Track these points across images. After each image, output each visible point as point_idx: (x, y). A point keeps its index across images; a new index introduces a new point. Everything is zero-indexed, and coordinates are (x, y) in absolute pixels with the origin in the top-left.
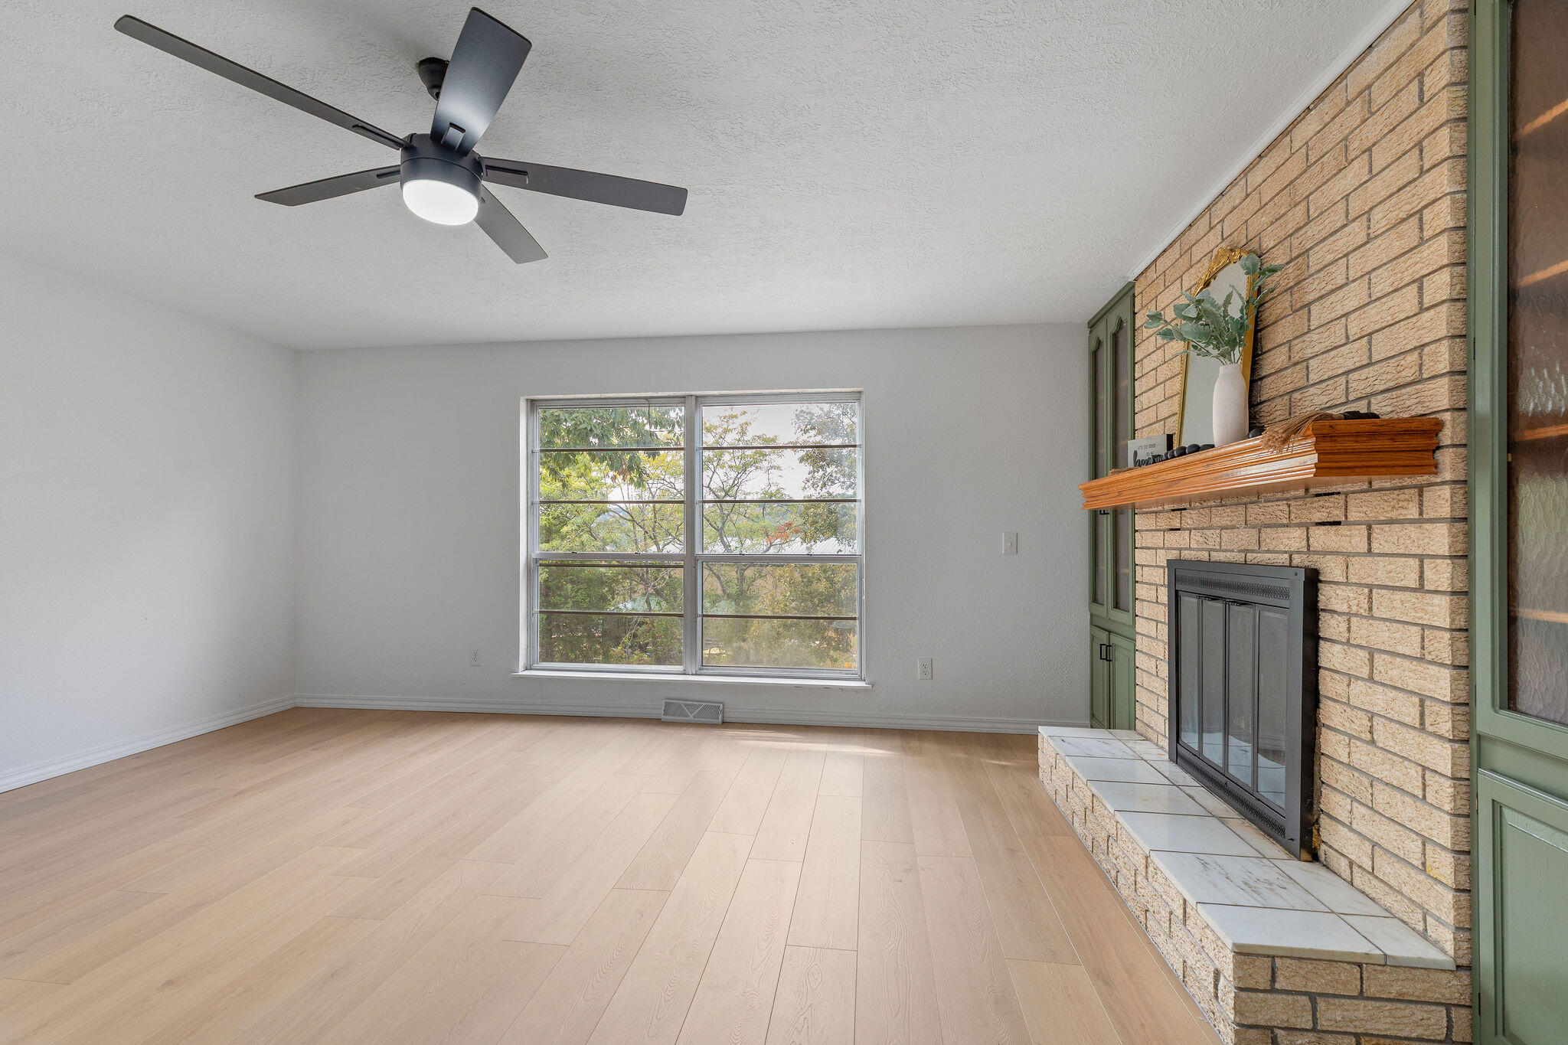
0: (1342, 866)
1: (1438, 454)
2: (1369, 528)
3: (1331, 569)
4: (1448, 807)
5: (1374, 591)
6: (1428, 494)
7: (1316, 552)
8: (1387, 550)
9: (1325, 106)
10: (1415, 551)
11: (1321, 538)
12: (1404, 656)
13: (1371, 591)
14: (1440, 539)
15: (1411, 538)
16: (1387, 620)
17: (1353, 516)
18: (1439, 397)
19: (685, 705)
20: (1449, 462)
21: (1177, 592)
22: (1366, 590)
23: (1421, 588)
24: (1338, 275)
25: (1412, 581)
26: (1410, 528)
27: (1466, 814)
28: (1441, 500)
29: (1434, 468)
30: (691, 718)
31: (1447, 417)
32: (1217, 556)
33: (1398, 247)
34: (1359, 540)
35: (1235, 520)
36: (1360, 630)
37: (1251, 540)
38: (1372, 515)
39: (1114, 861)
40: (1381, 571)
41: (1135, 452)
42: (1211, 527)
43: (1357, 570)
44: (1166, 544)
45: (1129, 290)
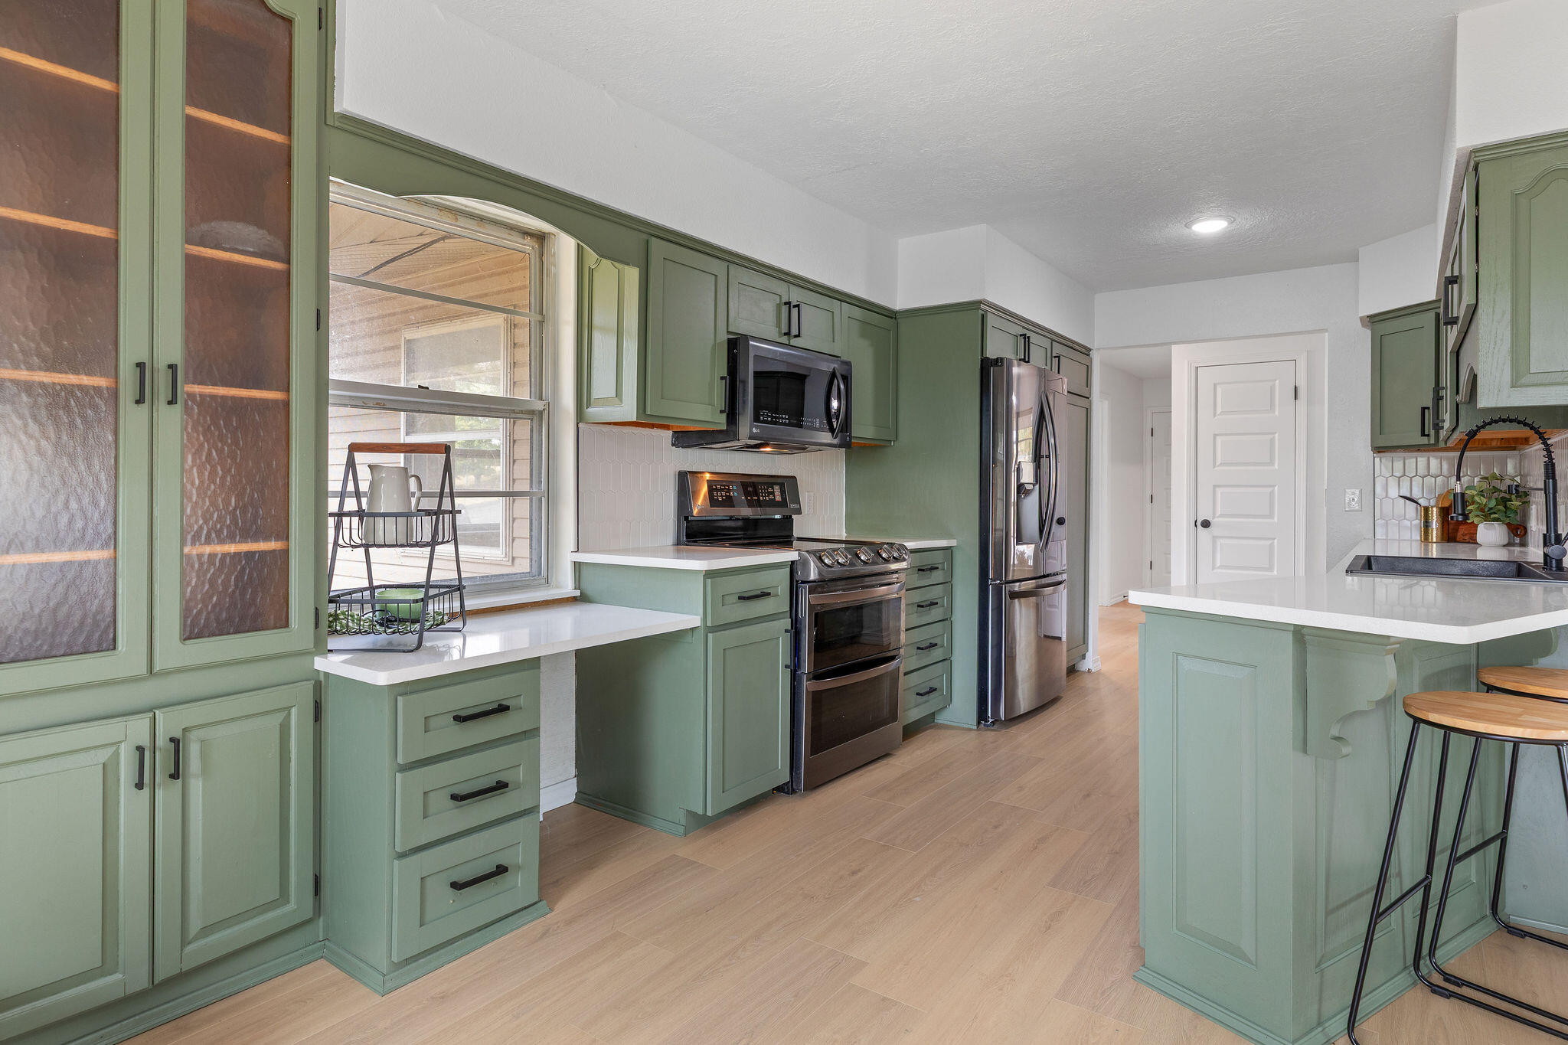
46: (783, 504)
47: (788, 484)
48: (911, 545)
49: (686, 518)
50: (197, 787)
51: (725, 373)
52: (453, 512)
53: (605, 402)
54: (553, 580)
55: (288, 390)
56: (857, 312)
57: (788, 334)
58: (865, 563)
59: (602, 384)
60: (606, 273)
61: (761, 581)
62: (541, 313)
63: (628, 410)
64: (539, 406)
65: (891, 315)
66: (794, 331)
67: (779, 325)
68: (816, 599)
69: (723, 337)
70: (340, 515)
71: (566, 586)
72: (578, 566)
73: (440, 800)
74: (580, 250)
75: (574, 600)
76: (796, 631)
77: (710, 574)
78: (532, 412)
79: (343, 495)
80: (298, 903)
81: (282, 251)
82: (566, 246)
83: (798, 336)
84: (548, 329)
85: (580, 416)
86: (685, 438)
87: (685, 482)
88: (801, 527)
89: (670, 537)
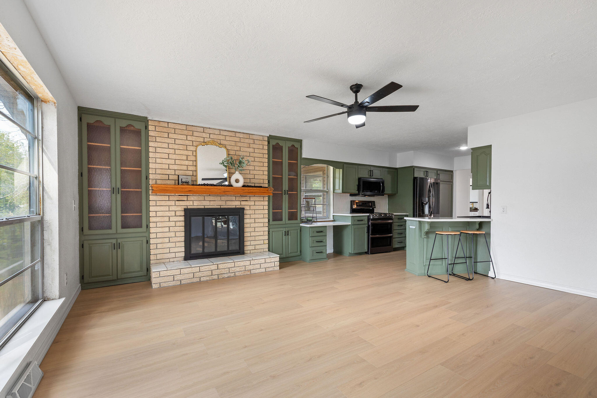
3: (247, 208)
5: (255, 210)
6: (264, 198)
8: (258, 204)
10: (262, 205)
11: (243, 203)
12: (260, 218)
14: (266, 203)
15: (262, 203)
16: (258, 214)
17: (251, 199)
19: (25, 381)
21: (190, 216)
23: (264, 209)
25: (262, 208)
27: (269, 235)
28: (266, 199)
30: (33, 388)
33: (259, 165)
34: (253, 203)
35: (216, 199)
36: (252, 216)
37: (223, 203)
38: (255, 200)
39: (233, 271)
40: (257, 207)
41: (182, 179)
42: (205, 200)
43: (252, 207)
44: (176, 204)
45: (145, 120)
46: (371, 206)
47: (373, 203)
48: (395, 214)
49: (352, 208)
50: (289, 237)
51: (358, 184)
52: (316, 207)
53: (337, 190)
54: (329, 218)
55: (297, 192)
56: (387, 170)
57: (370, 176)
58: (383, 216)
59: (337, 187)
60: (337, 170)
61: (362, 218)
62: (328, 176)
63: (340, 191)
64: (327, 191)
65: (396, 169)
66: (372, 175)
67: (368, 175)
68: (372, 222)
69: (357, 178)
70: (302, 207)
71: (332, 219)
72: (333, 216)
73: (315, 242)
74: (333, 169)
75: (333, 221)
76: (368, 227)
77: (352, 216)
78: (326, 192)
79: (302, 204)
80: (299, 253)
81: (297, 175)
82: (331, 168)
83: (373, 176)
84: (329, 178)
85: (334, 192)
86: (351, 195)
87: (352, 203)
88: (376, 211)
89: (349, 212)
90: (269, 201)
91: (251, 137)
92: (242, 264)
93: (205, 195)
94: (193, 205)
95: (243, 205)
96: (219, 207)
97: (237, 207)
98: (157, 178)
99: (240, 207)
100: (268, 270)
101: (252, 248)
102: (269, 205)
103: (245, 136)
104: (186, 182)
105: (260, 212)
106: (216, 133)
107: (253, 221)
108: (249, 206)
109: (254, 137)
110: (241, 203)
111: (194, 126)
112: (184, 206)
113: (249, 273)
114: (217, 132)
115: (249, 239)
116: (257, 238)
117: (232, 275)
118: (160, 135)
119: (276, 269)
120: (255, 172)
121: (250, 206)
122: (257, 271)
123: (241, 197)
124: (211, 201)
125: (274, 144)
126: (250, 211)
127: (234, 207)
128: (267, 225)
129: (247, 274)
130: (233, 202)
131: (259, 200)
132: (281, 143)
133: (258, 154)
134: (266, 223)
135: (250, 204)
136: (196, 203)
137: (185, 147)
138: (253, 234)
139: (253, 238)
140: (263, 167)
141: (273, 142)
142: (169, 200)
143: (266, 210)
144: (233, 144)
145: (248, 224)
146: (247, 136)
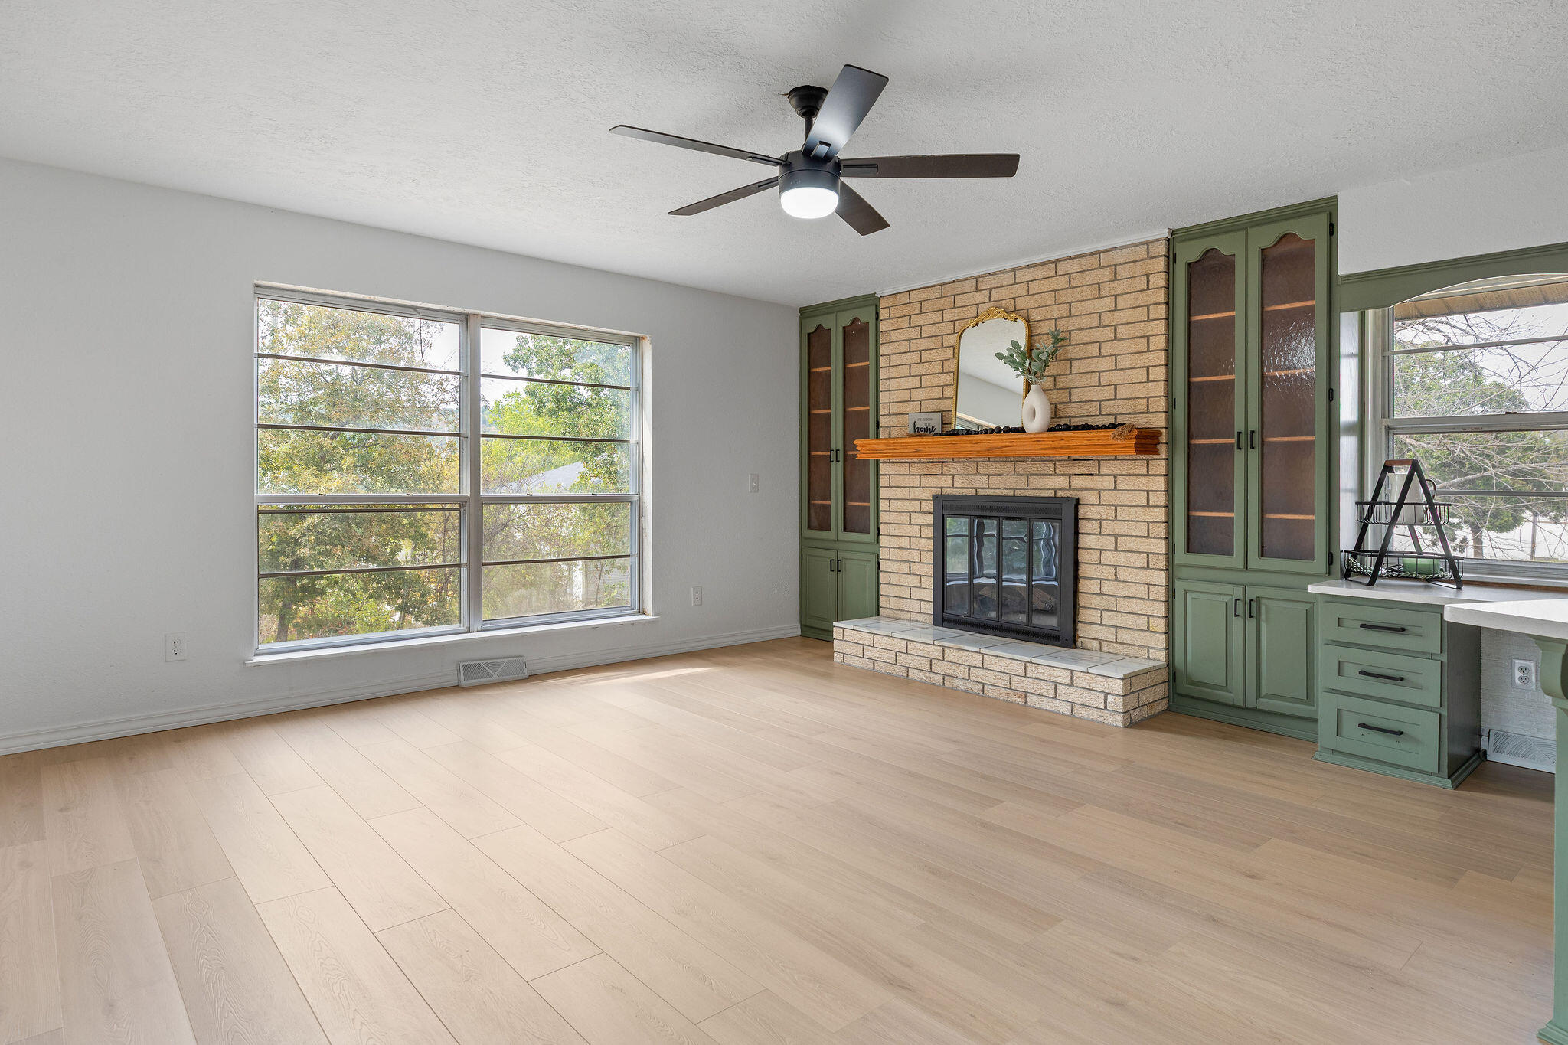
0: (1095, 645)
1: (1158, 446)
2: (1115, 478)
3: (1088, 497)
4: (1163, 599)
5: (1118, 508)
6: (1151, 463)
7: (1074, 489)
8: (1127, 488)
9: (1083, 261)
10: (1144, 488)
11: (1078, 482)
12: (1137, 536)
13: (1116, 508)
14: (1160, 483)
15: (1143, 483)
16: (1127, 521)
17: (1104, 471)
18: (1159, 421)
19: (486, 664)
20: (1163, 448)
21: (943, 515)
22: (1113, 508)
23: (1148, 505)
24: (1094, 350)
25: (1143, 502)
26: (1142, 478)
27: (1170, 602)
28: (1160, 467)
29: (1157, 452)
30: (495, 677)
31: (1163, 430)
32: (981, 492)
33: (1134, 348)
34: (1108, 483)
35: (1004, 471)
36: (1109, 527)
37: (1021, 482)
38: (1116, 471)
39: (979, 680)
40: (1123, 498)
41: (915, 422)
42: (978, 474)
43: (1107, 497)
44: (923, 484)
45: (872, 302)
55: (1314, 435)
73: (1352, 670)
90: (1169, 476)
91: (1106, 259)
92: (1002, 665)
93: (978, 460)
94: (953, 487)
95: (1077, 490)
96: (1011, 493)
97: (1060, 494)
98: (892, 424)
99: (1068, 494)
100: (1080, 712)
101: (1107, 634)
102: (1169, 491)
103: (1085, 263)
104: (926, 429)
105: (1134, 513)
106: (1005, 283)
107: (1109, 542)
108: (1096, 493)
109: (1116, 258)
110: (1072, 483)
111: (958, 281)
112: (935, 488)
113: (1021, 701)
114: (1007, 279)
115: (1097, 601)
116: (1123, 605)
117: (977, 688)
118: (896, 327)
119: (1109, 721)
120: (1117, 377)
121: (1100, 491)
122: (1046, 704)
123: (1070, 463)
124: (992, 475)
125: (1194, 257)
126: (1101, 509)
127: (1051, 493)
128: (1162, 564)
129: (1014, 703)
130: (1047, 479)
131: (1131, 472)
132: (1225, 246)
133: (1131, 312)
134: (1156, 557)
135: (1099, 486)
136: (959, 482)
137: (937, 342)
138: (1109, 587)
139: (1110, 603)
140: (1146, 355)
141: (1190, 253)
142: (910, 475)
143: (1157, 510)
144: (1049, 299)
145: (1092, 551)
146: (1093, 262)
